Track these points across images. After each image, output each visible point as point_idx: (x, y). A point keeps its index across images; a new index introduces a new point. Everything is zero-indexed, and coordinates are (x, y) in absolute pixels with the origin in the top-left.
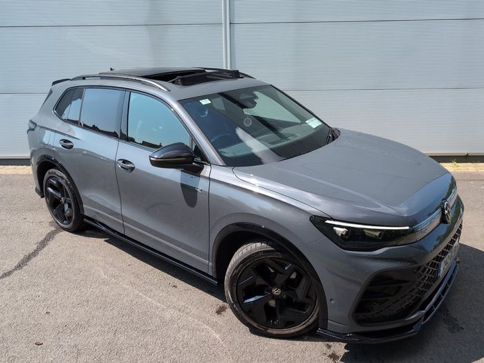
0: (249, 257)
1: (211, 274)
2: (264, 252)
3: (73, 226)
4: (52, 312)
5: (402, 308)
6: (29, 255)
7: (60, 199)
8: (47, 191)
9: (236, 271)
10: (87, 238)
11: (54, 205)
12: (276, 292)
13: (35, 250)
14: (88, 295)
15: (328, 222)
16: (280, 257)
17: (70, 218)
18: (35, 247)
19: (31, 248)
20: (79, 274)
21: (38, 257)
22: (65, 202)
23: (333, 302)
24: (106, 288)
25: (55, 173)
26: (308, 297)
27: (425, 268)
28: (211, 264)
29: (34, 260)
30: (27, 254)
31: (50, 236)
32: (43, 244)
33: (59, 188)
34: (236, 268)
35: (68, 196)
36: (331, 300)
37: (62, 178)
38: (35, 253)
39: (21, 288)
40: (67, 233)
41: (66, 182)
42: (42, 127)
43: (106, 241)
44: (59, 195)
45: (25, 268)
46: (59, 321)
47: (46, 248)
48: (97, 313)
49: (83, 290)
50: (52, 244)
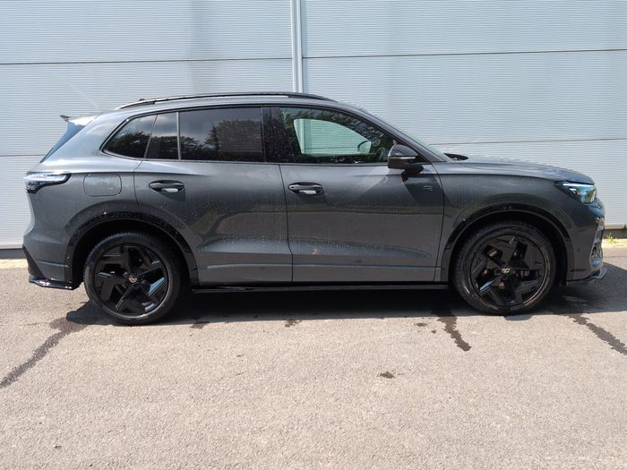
1: (437, 280)
4: (65, 445)
6: (21, 367)
13: (29, 360)
14: (124, 417)
15: (564, 184)
18: (30, 355)
19: (22, 357)
20: (104, 389)
21: (36, 369)
24: (152, 407)
29: (28, 373)
30: (17, 367)
31: (52, 341)
32: (41, 352)
38: (31, 363)
39: (10, 412)
45: (13, 384)
46: (79, 459)
47: (47, 358)
48: (143, 443)
49: (113, 410)
50: (55, 351)
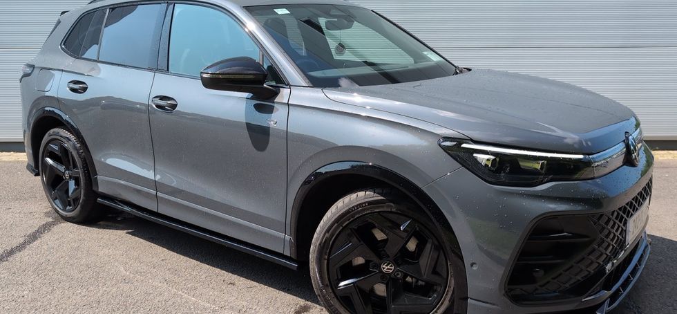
0: (347, 212)
1: (287, 253)
2: (370, 203)
3: (81, 212)
5: (579, 280)
6: (12, 250)
7: (64, 174)
8: (44, 163)
9: (327, 235)
10: (101, 230)
11: (54, 184)
12: (387, 268)
13: (20, 244)
14: (99, 294)
15: (464, 145)
16: (394, 210)
17: (76, 200)
18: (22, 240)
19: (15, 241)
20: (86, 270)
21: (26, 252)
22: (71, 177)
23: (475, 268)
24: (126, 287)
25: (57, 134)
26: (435, 272)
27: (609, 219)
28: (288, 237)
29: (18, 255)
30: (9, 249)
31: (46, 228)
32: (34, 237)
33: (63, 156)
34: (328, 231)
35: (75, 166)
36: (472, 265)
37: (69, 140)
38: (21, 247)
40: (70, 224)
41: (74, 146)
42: (43, 68)
43: (128, 233)
44: (62, 168)
47: (37, 242)
49: (91, 288)
50: (46, 236)
